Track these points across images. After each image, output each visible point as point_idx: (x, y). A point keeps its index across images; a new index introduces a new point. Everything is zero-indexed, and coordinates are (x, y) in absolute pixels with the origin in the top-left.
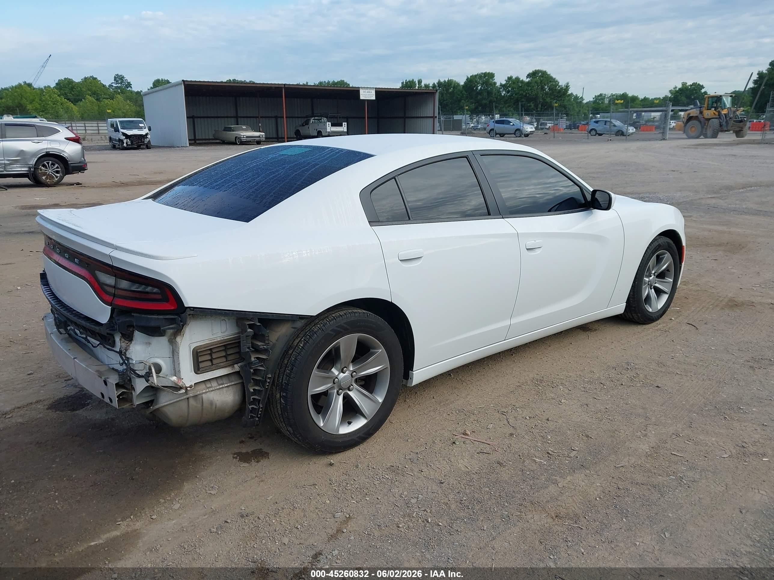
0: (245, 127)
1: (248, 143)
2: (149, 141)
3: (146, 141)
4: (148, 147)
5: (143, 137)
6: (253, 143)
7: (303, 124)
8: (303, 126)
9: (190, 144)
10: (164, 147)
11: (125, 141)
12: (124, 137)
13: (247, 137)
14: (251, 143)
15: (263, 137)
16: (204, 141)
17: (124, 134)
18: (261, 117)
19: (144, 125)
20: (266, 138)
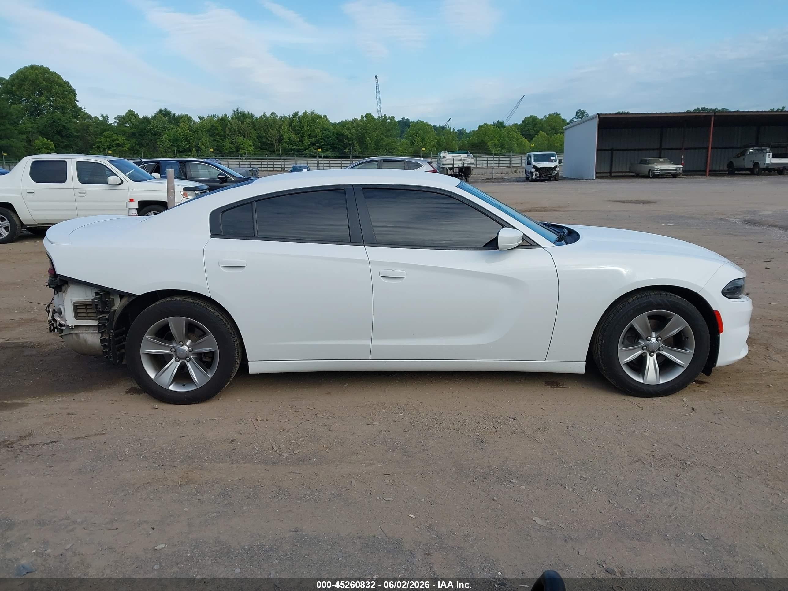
0: (663, 160)
1: (662, 176)
2: (558, 173)
3: (555, 173)
4: (556, 178)
5: (552, 169)
6: (668, 176)
7: (738, 155)
8: (738, 157)
9: (597, 177)
10: (575, 179)
11: (534, 174)
12: (534, 170)
13: (661, 170)
14: (665, 176)
15: (680, 170)
16: (620, 174)
17: (535, 167)
18: (685, 149)
19: (556, 158)
20: (684, 171)
